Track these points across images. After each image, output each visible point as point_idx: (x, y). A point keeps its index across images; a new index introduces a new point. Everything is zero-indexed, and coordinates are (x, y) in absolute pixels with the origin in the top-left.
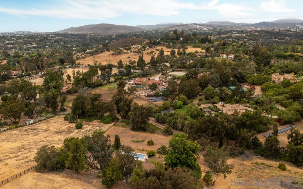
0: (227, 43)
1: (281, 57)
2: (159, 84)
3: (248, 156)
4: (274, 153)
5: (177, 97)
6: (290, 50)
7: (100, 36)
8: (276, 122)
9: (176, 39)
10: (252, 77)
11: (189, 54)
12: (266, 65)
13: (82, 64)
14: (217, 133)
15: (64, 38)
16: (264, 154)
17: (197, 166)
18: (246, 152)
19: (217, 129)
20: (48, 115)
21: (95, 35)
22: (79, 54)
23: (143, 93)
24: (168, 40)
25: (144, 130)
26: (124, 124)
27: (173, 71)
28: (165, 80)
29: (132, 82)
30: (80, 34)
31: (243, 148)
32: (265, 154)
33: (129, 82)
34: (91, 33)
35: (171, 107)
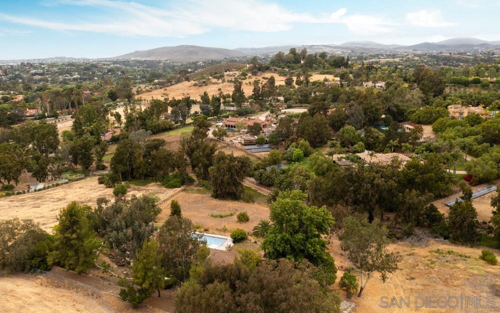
0: (373, 67)
1: (459, 83)
2: (265, 126)
3: (420, 239)
4: (468, 232)
5: (294, 144)
6: (473, 74)
7: (180, 64)
8: (463, 181)
9: (294, 62)
10: (417, 112)
11: (314, 83)
12: (437, 94)
13: (145, 100)
14: (363, 198)
15: (123, 66)
16: (449, 234)
17: (326, 258)
18: (417, 231)
19: (362, 191)
20: (74, 177)
21: (172, 63)
22: (143, 86)
23: (237, 139)
24: (281, 64)
25: (234, 196)
26: (201, 188)
27: (289, 107)
28: (275, 120)
29: (221, 124)
30: (150, 60)
31: (410, 224)
32: (451, 235)
33: (217, 124)
34: (166, 59)
35: (284, 160)
